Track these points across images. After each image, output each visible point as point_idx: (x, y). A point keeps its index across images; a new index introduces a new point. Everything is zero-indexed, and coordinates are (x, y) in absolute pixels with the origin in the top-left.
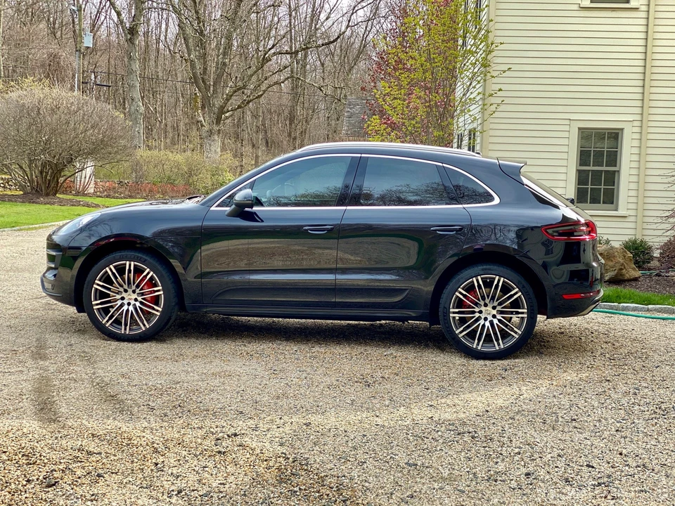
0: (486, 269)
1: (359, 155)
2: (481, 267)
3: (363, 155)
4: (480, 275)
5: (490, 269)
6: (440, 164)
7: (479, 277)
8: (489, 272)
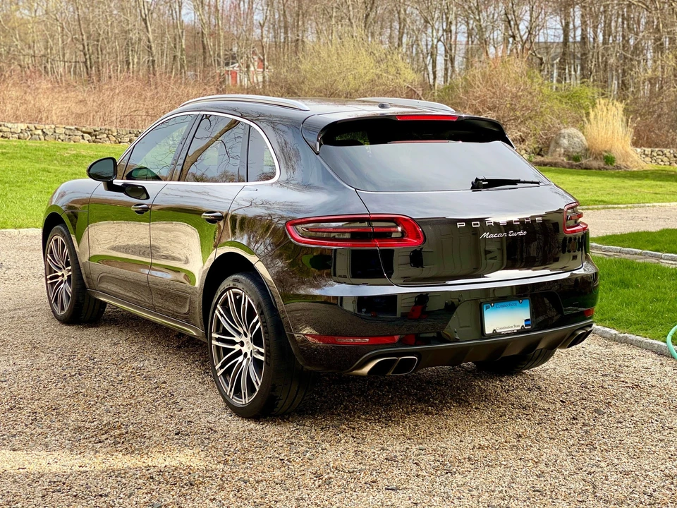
2: (234, 276)
5: (238, 281)
6: (248, 123)
7: (231, 291)
8: (237, 284)
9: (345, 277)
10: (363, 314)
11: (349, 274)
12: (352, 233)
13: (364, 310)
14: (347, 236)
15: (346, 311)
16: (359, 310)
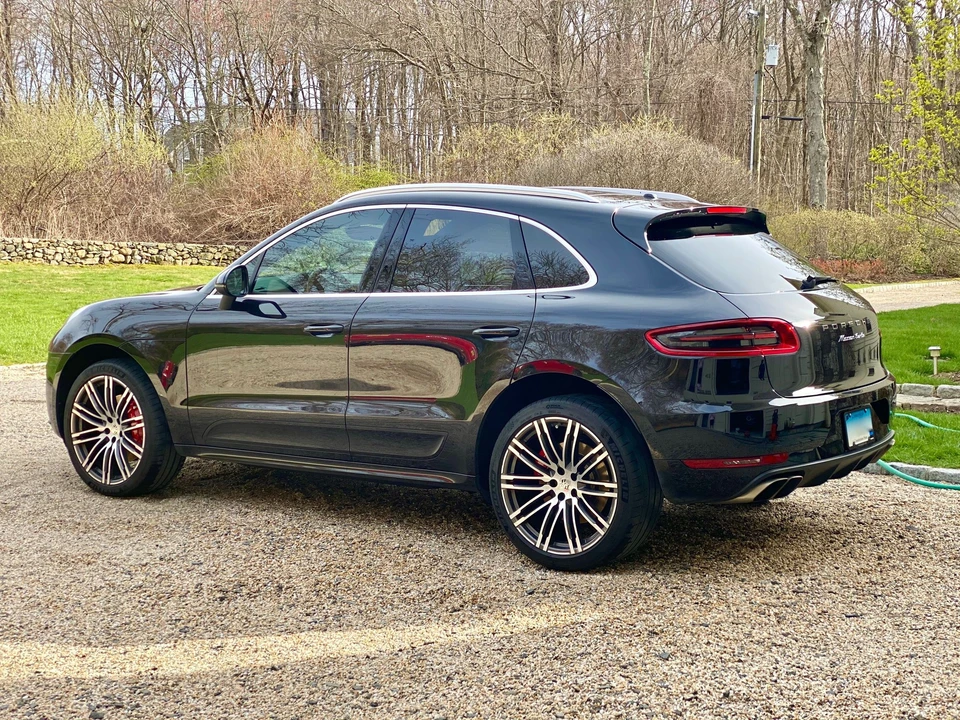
0: (553, 406)
1: (403, 206)
2: (546, 402)
3: (409, 206)
4: (544, 417)
5: (558, 407)
6: (516, 218)
7: (542, 420)
8: (557, 411)
9: (708, 393)
10: (737, 433)
11: (714, 390)
12: (710, 342)
13: (737, 429)
14: (705, 344)
15: (717, 432)
16: (732, 429)
